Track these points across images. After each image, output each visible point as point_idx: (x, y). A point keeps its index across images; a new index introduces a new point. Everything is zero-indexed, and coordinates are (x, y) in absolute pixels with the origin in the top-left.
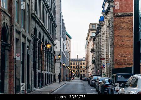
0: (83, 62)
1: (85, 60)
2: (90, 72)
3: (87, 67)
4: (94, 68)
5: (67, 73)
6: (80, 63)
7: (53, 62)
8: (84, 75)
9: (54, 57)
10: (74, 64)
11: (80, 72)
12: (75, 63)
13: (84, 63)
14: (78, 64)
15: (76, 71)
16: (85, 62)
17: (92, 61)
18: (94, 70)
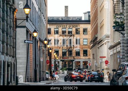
0: (82, 27)
1: (88, 22)
2: (105, 55)
3: (96, 42)
4: (119, 43)
5: (42, 60)
6: (74, 30)
7: (10, 27)
8: (85, 63)
9: (13, 14)
10: (57, 32)
11: (74, 54)
12: (60, 30)
13: (85, 30)
14: (69, 32)
15: (64, 54)
16: (89, 27)
17: (116, 22)
18: (119, 48)
